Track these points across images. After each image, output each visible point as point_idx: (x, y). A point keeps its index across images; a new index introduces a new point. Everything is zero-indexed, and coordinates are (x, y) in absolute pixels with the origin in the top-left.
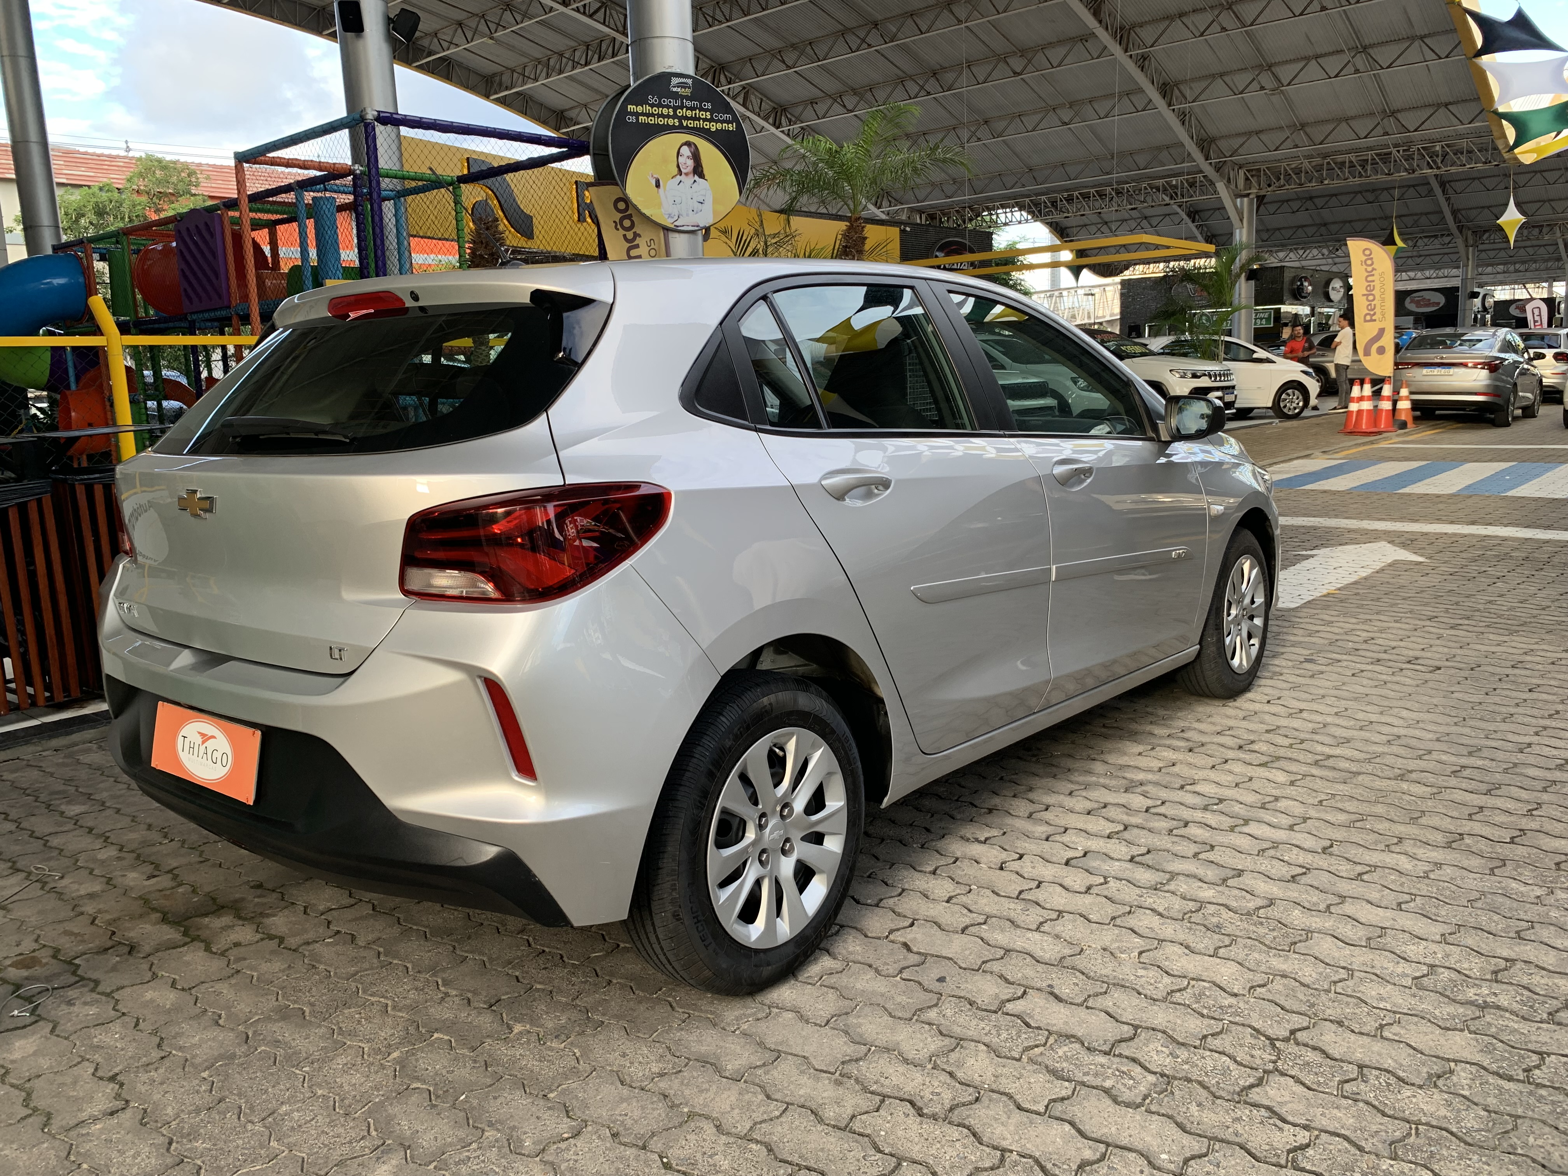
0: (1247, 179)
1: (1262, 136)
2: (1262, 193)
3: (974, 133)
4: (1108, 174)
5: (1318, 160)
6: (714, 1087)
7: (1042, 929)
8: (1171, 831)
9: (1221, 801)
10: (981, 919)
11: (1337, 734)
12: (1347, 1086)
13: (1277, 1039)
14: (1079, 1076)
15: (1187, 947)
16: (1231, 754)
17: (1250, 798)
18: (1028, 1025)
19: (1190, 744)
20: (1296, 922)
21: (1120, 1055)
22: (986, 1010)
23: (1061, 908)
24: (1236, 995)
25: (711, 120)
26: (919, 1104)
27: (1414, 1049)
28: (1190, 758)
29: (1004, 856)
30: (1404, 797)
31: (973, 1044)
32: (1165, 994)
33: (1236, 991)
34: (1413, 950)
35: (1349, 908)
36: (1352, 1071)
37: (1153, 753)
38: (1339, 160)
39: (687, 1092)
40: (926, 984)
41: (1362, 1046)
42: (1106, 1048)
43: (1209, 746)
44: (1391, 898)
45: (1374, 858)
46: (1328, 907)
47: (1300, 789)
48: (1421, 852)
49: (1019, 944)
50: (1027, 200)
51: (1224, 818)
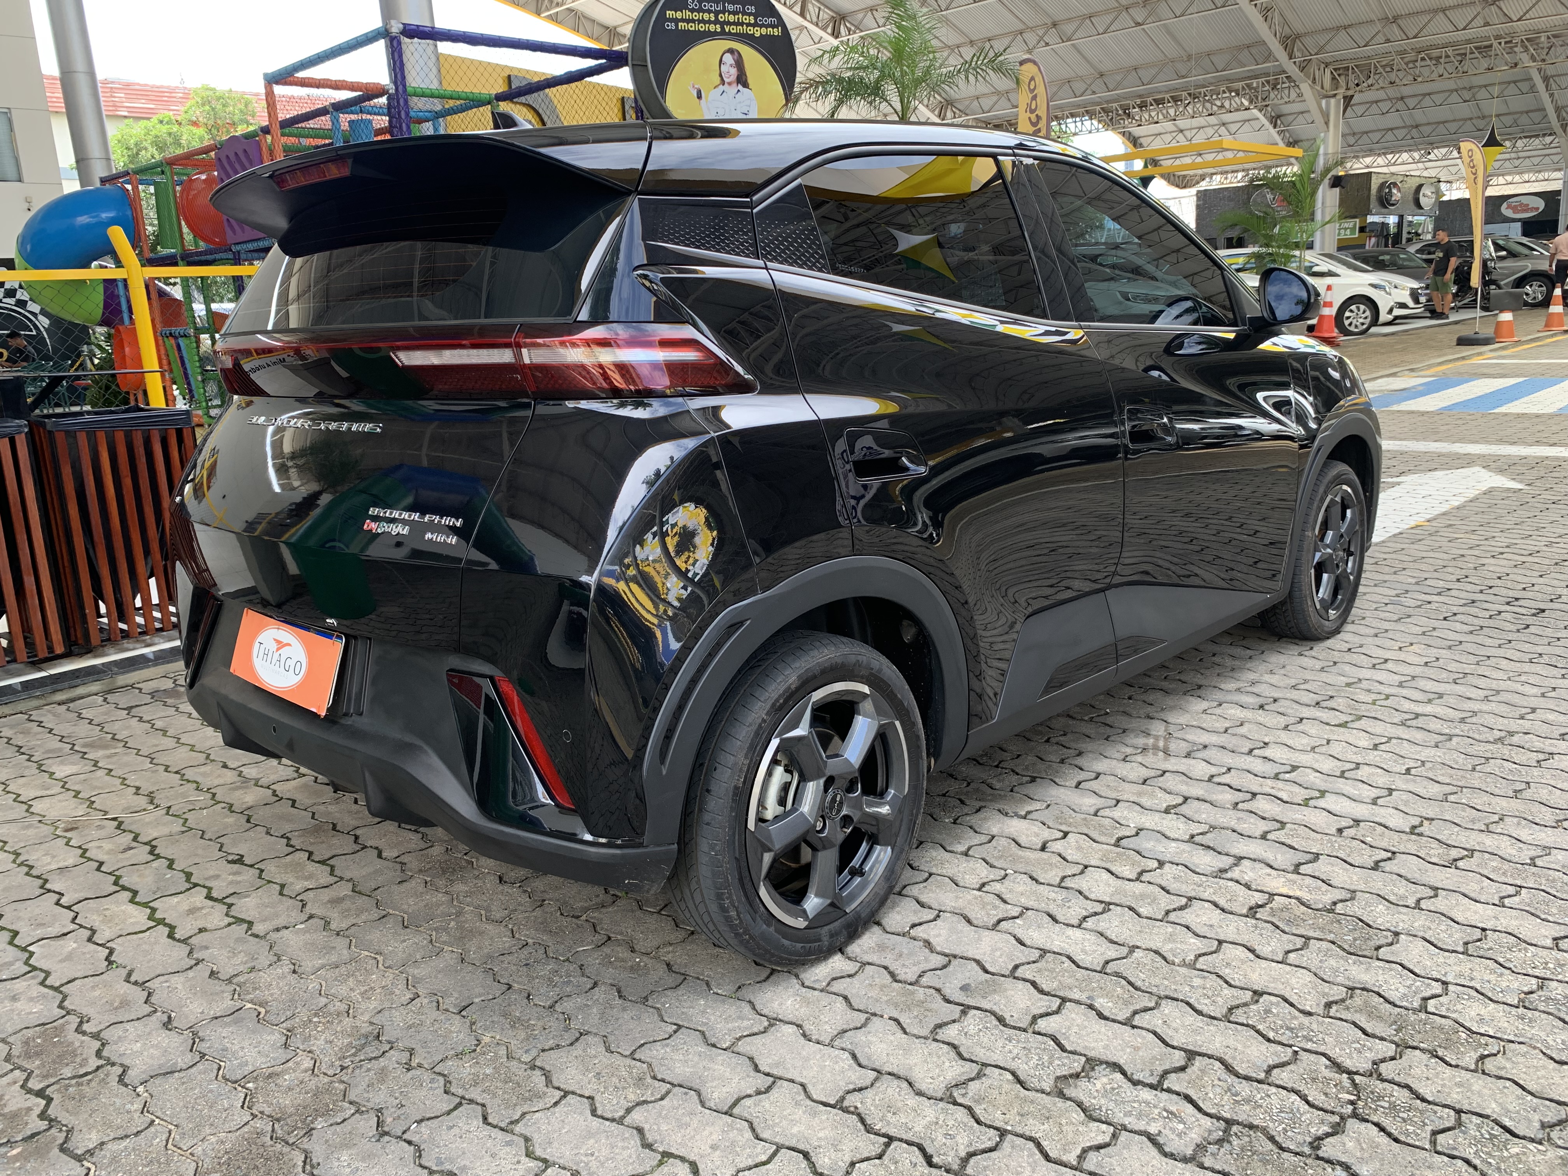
0: (1334, 78)
1: (1350, 30)
2: (1350, 93)
3: (1041, 38)
4: (1183, 77)
5: (1411, 56)
6: (695, 1121)
7: (1084, 925)
8: (1237, 804)
9: (1294, 768)
10: (1015, 911)
11: (1427, 688)
12: (1440, 1138)
13: (1356, 1073)
14: (1119, 1117)
15: (1252, 951)
16: (1306, 712)
17: (1328, 765)
18: (1063, 1049)
19: (1261, 700)
20: (1380, 921)
21: (1169, 1091)
22: (1015, 1028)
23: (1107, 899)
24: (1310, 1014)
25: (754, 25)
26: (930, 1151)
27: (1523, 1089)
28: (1260, 716)
29: (1046, 834)
30: (1505, 764)
31: (997, 1071)
32: (1225, 1010)
33: (1308, 1008)
34: (1517, 957)
35: (1441, 903)
36: (1448, 1118)
37: (1218, 711)
38: (1434, 55)
39: (664, 1127)
40: (947, 992)
41: (1459, 1085)
42: (1154, 1080)
43: (1282, 703)
44: (1492, 892)
45: (1472, 840)
46: (1418, 901)
47: (1384, 755)
48: (1524, 834)
49: (1056, 944)
50: (1098, 108)
51: (1296, 789)
